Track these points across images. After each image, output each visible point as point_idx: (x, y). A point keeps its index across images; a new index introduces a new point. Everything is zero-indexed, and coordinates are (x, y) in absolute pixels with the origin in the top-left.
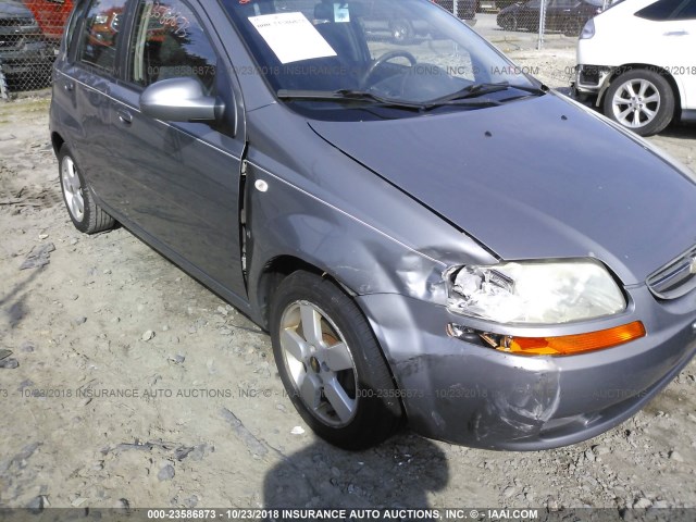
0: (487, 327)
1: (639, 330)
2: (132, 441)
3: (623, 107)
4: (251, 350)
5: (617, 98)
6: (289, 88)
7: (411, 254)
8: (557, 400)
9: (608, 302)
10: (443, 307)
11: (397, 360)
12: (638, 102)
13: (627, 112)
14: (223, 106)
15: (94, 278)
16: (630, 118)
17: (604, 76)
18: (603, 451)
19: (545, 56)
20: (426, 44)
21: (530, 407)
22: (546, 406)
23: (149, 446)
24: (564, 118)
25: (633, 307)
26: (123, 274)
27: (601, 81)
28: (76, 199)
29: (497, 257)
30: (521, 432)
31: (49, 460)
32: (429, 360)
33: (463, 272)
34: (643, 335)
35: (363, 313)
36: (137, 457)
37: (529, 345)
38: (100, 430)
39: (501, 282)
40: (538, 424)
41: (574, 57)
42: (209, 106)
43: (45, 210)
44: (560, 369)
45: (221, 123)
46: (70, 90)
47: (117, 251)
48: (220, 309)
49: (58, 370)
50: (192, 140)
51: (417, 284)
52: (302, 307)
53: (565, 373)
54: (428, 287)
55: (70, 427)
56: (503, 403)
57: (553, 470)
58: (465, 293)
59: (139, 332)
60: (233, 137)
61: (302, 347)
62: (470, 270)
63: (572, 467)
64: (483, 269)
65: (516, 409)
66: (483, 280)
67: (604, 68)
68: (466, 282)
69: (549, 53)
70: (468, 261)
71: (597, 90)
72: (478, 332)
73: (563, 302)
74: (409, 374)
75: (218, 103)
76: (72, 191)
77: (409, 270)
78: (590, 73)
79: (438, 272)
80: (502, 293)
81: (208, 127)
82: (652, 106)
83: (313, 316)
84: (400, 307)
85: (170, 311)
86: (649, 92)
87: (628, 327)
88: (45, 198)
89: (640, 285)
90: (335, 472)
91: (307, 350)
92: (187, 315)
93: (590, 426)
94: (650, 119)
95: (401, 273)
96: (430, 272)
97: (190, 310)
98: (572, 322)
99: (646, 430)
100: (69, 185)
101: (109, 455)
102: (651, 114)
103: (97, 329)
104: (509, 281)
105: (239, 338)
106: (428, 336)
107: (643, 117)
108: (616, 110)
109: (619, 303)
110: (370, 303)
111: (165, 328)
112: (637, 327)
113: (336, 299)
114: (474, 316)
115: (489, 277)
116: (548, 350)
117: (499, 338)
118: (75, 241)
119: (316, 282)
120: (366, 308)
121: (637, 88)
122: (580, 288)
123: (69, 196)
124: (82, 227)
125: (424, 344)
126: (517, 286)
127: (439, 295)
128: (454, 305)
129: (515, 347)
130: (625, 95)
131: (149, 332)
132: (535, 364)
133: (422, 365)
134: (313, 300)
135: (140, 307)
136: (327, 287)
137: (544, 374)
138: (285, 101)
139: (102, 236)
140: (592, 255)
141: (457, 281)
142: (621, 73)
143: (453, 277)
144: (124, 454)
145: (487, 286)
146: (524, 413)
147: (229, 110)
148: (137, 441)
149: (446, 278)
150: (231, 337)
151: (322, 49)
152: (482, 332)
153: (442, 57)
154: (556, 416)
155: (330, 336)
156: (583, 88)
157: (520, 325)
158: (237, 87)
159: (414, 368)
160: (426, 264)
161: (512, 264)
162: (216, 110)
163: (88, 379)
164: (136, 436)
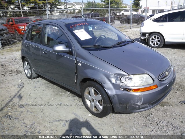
0: (128, 88)
1: (157, 86)
2: (55, 120)
3: (152, 42)
4: (76, 101)
5: (151, 40)
6: (84, 45)
7: (112, 75)
8: (142, 100)
9: (150, 82)
10: (119, 85)
11: (111, 96)
12: (156, 41)
13: (153, 43)
14: (70, 49)
15: (36, 89)
16: (154, 44)
17: (147, 35)
18: (153, 114)
19: (133, 30)
20: (103, 29)
21: (137, 102)
22: (140, 102)
23: (59, 121)
24: (138, 47)
25: (155, 82)
26: (43, 87)
27: (147, 36)
28: (29, 71)
29: (128, 74)
30: (136, 108)
31: (38, 124)
32: (117, 95)
33: (122, 78)
34: (158, 87)
35: (103, 88)
36: (56, 123)
37: (136, 90)
38: (47, 119)
39: (129, 79)
40: (139, 106)
41: (140, 30)
42: (67, 49)
43: (18, 75)
44: (142, 94)
45: (70, 53)
46: (28, 46)
47: (40, 83)
48: (67, 93)
49: (34, 108)
50: (63, 56)
51: (114, 81)
52: (90, 88)
53: (143, 95)
54: (116, 81)
55: (40, 119)
56: (132, 102)
57: (143, 118)
58: (123, 82)
59: (50, 99)
60: (73, 55)
61: (90, 97)
62: (123, 77)
63: (147, 117)
64: (126, 77)
65: (135, 103)
66: (126, 79)
67: (147, 33)
68: (123, 79)
69: (134, 29)
70: (123, 76)
71: (146, 38)
72: (126, 89)
73: (142, 83)
74: (114, 98)
75: (69, 49)
76: (27, 69)
77: (112, 78)
78: (144, 34)
79: (118, 78)
80: (130, 81)
81: (67, 54)
82: (159, 41)
83: (92, 90)
84: (111, 86)
85: (56, 94)
86: (158, 38)
87: (154, 86)
88: (18, 72)
89: (156, 78)
90: (99, 122)
91: (91, 97)
92: (60, 95)
93: (150, 106)
94: (159, 44)
95: (111, 79)
96: (116, 78)
97: (60, 94)
98: (143, 86)
99: (162, 110)
100: (26, 68)
101: (51, 123)
102: (159, 43)
103: (40, 99)
104: (131, 79)
105: (73, 98)
106: (117, 90)
107: (157, 44)
108: (151, 43)
109: (152, 82)
110: (105, 85)
111: (56, 98)
112: (156, 86)
113: (97, 85)
114: (125, 86)
115: (127, 78)
116: (140, 91)
117: (130, 90)
118: (28, 81)
119: (93, 83)
120: (104, 86)
121: (155, 37)
122: (144, 79)
123: (26, 71)
124: (30, 78)
125: (116, 92)
126: (133, 79)
127: (118, 82)
128: (121, 84)
129: (133, 91)
130: (153, 39)
131: (53, 99)
132: (138, 94)
133: (116, 96)
134: (92, 86)
135: (49, 94)
136: (95, 83)
137: (139, 95)
138: (83, 48)
139: (35, 80)
140: (146, 73)
141: (121, 80)
142: (151, 34)
143: (120, 79)
144: (54, 123)
145: (127, 80)
146: (136, 103)
147: (72, 50)
148: (56, 120)
149: (119, 79)
150: (71, 99)
151: (88, 37)
152: (127, 89)
153: (107, 33)
154: (143, 104)
155: (96, 93)
156: (142, 38)
157: (134, 87)
158: (73, 45)
159: (114, 97)
160: (115, 77)
161: (131, 75)
162: (69, 50)
163: (42, 109)
164: (56, 119)
